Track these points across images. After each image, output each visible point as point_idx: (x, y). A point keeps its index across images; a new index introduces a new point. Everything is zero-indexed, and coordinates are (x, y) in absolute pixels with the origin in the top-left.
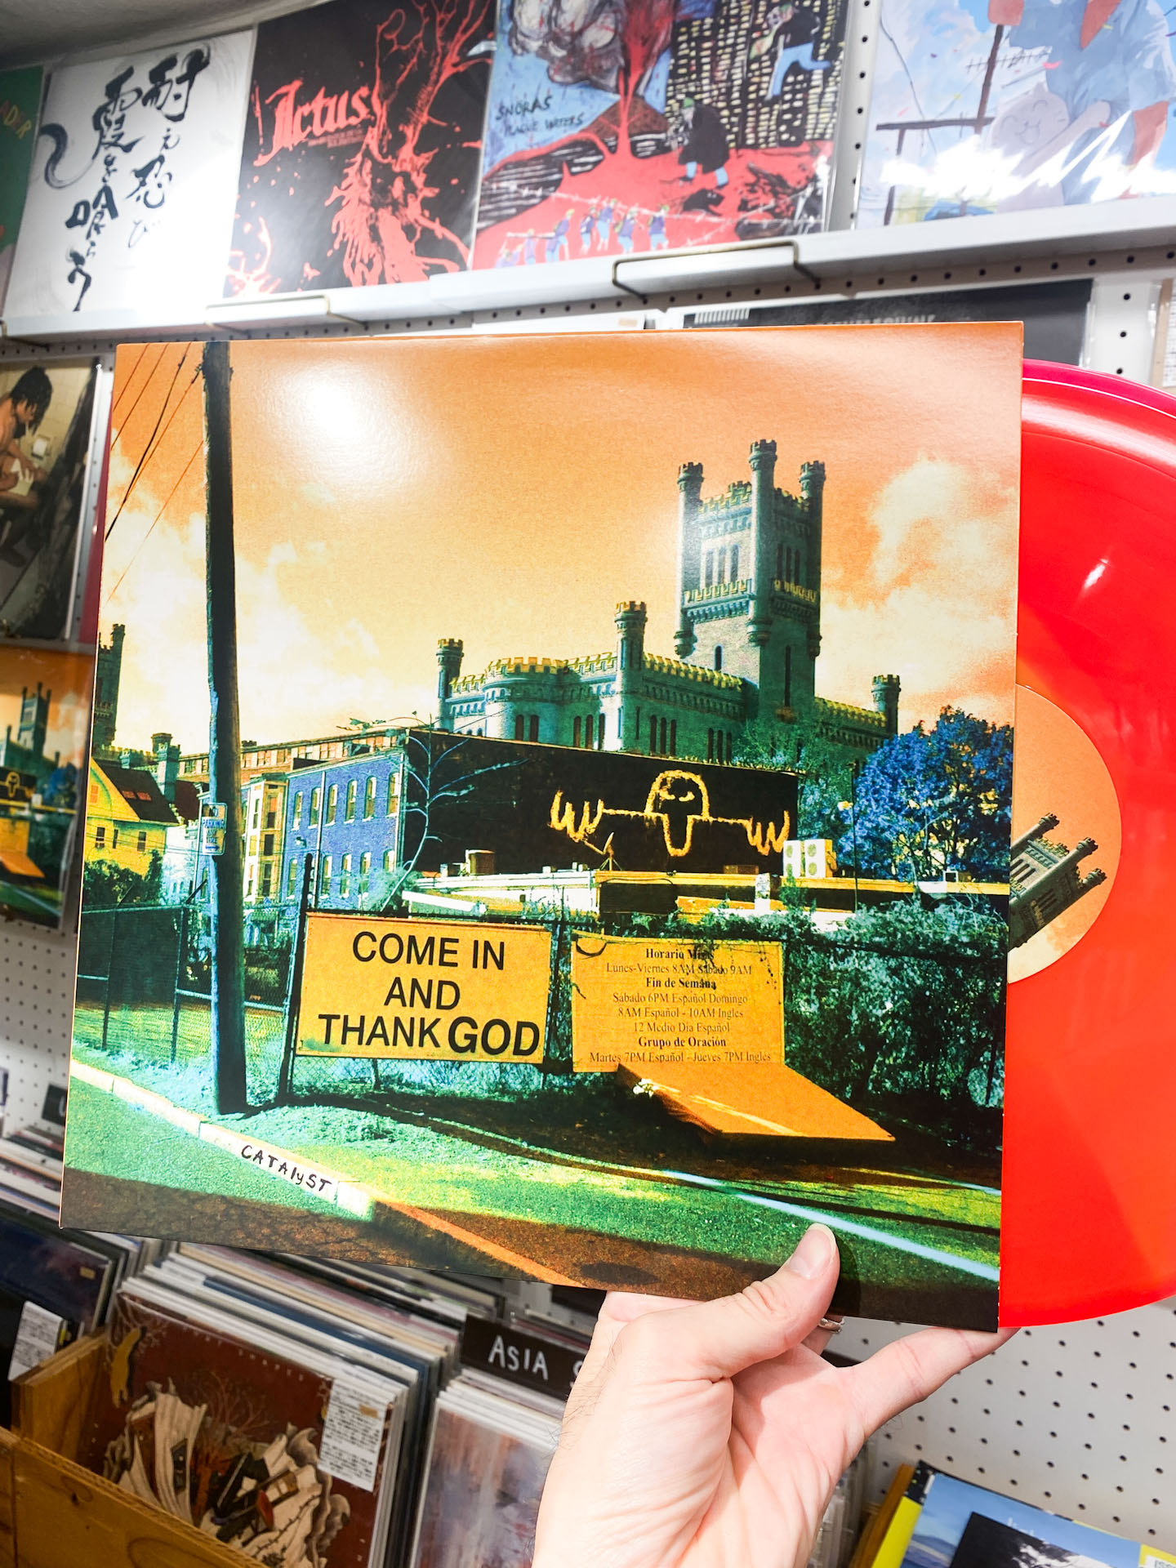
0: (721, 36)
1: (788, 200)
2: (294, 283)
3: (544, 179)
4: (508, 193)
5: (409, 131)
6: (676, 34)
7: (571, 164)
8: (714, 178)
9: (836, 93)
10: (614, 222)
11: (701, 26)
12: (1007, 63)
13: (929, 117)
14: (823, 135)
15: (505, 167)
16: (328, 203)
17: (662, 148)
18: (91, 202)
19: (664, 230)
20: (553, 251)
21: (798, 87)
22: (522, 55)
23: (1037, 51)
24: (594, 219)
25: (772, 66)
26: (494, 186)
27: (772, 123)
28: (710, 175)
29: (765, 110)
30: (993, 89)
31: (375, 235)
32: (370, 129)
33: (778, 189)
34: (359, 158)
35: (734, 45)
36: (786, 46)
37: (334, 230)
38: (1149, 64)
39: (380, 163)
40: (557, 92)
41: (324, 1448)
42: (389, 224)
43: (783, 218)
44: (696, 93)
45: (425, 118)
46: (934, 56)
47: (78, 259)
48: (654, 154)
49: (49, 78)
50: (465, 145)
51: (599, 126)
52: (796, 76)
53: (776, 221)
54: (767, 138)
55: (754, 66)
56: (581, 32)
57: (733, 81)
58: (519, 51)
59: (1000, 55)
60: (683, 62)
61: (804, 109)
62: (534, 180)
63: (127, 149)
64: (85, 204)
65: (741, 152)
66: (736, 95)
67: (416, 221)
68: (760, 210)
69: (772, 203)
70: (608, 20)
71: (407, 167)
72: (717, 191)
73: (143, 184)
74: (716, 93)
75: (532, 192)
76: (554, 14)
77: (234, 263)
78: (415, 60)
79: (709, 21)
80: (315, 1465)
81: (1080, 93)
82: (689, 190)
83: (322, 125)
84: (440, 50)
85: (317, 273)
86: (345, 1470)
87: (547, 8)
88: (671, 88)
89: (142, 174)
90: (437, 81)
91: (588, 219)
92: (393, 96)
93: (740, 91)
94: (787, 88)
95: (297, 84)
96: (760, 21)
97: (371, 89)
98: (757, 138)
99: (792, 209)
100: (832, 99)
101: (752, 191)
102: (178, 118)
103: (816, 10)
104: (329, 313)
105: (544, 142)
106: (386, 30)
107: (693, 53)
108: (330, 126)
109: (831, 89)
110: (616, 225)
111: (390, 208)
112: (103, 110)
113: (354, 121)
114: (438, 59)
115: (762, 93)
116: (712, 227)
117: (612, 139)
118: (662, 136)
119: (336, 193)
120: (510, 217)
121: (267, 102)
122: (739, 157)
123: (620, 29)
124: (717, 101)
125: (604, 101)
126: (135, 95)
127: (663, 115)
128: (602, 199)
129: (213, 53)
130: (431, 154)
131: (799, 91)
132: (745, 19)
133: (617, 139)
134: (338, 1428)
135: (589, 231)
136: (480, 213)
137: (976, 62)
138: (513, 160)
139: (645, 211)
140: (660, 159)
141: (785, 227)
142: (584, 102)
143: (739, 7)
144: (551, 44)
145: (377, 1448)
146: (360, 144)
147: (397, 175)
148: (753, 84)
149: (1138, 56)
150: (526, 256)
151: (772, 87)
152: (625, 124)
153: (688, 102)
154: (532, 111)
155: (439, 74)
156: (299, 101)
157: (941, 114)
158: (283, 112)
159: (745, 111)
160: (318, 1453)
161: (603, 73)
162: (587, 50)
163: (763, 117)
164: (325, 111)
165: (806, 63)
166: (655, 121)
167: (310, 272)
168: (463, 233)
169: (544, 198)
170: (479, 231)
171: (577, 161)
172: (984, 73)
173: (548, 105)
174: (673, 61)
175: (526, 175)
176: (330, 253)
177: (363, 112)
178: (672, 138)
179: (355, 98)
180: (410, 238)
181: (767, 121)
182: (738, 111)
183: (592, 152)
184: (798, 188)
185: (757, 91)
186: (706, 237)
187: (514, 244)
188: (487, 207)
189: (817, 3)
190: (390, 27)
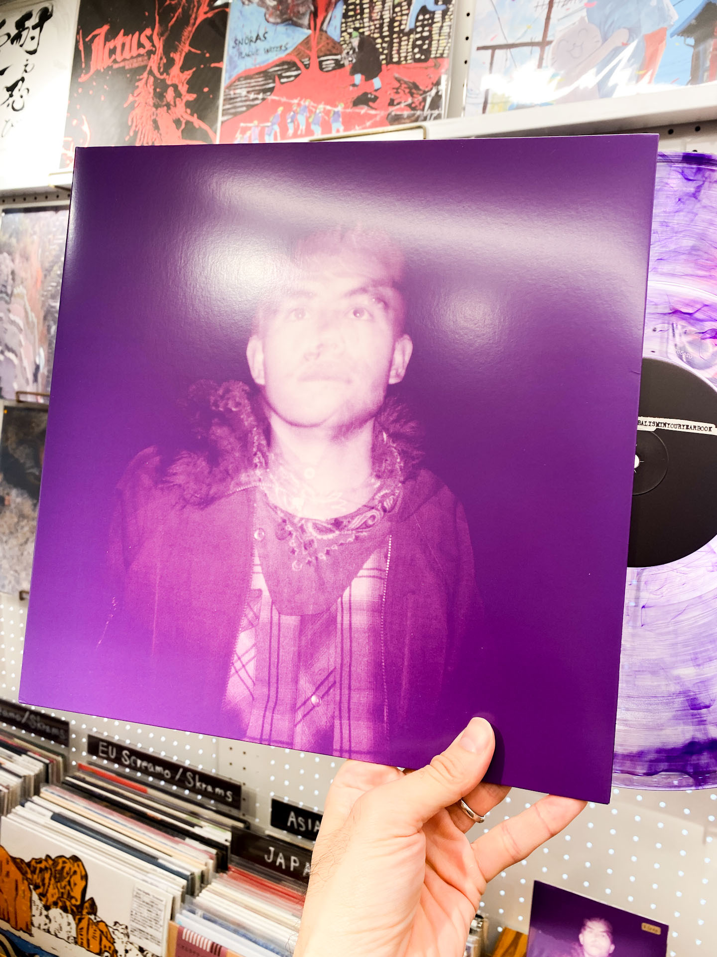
1: (420, 98)
3: (264, 87)
4: (241, 97)
5: (177, 57)
7: (280, 77)
8: (373, 84)
10: (308, 115)
12: (561, 4)
13: (510, 41)
14: (442, 54)
15: (239, 79)
16: (125, 105)
19: (341, 119)
21: (426, 22)
22: (248, 5)
25: (409, 9)
26: (232, 92)
27: (410, 46)
28: (369, 82)
30: (552, 21)
31: (156, 127)
32: (152, 56)
33: (414, 91)
37: (130, 123)
39: (159, 79)
40: (271, 28)
42: (165, 119)
43: (417, 110)
44: (360, 28)
45: (187, 48)
48: (334, 69)
50: (213, 65)
51: (298, 51)
52: (424, 16)
53: (412, 112)
54: (406, 57)
55: (397, 9)
57: (383, 19)
58: (247, 2)
60: (351, 7)
61: (430, 37)
62: (257, 88)
63: (2, 73)
65: (390, 66)
66: (386, 29)
67: (182, 116)
68: (402, 105)
69: (410, 101)
71: (176, 81)
72: (374, 93)
73: (11, 96)
74: (373, 27)
75: (256, 96)
77: (66, 146)
78: (180, 10)
81: (609, 23)
82: (357, 93)
83: (122, 54)
84: (196, 3)
88: (344, 25)
89: (11, 89)
90: (194, 24)
91: (292, 113)
92: (167, 34)
93: (388, 26)
97: (153, 30)
98: (400, 57)
99: (423, 104)
100: (448, 30)
101: (397, 93)
102: (32, 53)
105: (263, 62)
108: (127, 55)
109: (447, 23)
110: (310, 117)
113: (142, 51)
114: (195, 10)
116: (371, 117)
117: (307, 59)
118: (338, 57)
119: (131, 99)
120: (242, 112)
121: (87, 39)
122: (388, 70)
124: (374, 33)
125: (302, 34)
126: (6, 37)
127: (339, 43)
128: (300, 100)
129: (54, 9)
130: (191, 72)
131: (426, 25)
133: (310, 59)
136: (223, 110)
137: (541, 4)
138: (244, 75)
140: (339, 71)
141: (419, 117)
142: (288, 36)
146: (146, 66)
147: (168, 86)
148: (397, 21)
151: (408, 23)
152: (315, 50)
153: (355, 34)
154: (255, 42)
155: (196, 19)
156: (107, 39)
157: (519, 39)
158: (98, 46)
159: (392, 39)
161: (300, 15)
162: (289, 1)
163: (403, 43)
164: (123, 45)
165: (431, 7)
166: (334, 48)
168: (212, 124)
169: (263, 99)
170: (223, 122)
171: (284, 75)
172: (546, 10)
173: (265, 38)
174: (345, 7)
175: (252, 84)
176: (127, 138)
177: (148, 45)
178: (345, 58)
179: (143, 36)
180: (178, 127)
181: (406, 46)
182: (387, 39)
183: (294, 68)
184: (426, 90)
185: (399, 26)
186: (368, 124)
187: (245, 130)
188: (228, 106)
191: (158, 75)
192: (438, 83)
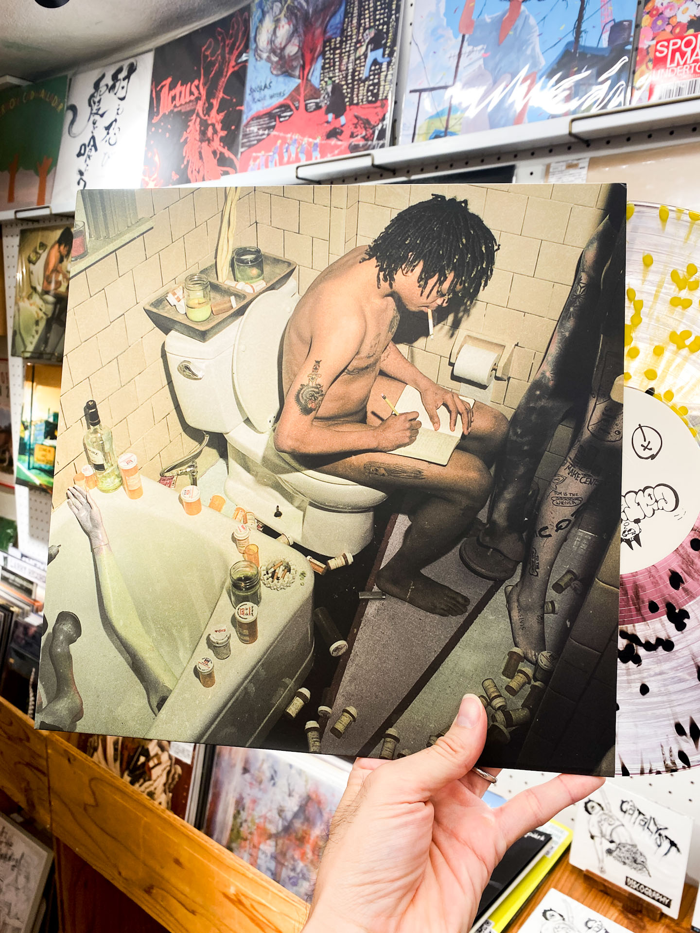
0: (344, 47)
1: (371, 131)
2: (168, 181)
3: (269, 125)
4: (253, 133)
5: (215, 102)
6: (325, 47)
7: (280, 117)
8: (340, 121)
9: (392, 74)
10: (297, 146)
11: (335, 42)
13: (432, 86)
14: (386, 97)
15: (252, 119)
16: (182, 140)
18: (87, 144)
19: (318, 149)
20: (272, 162)
21: (376, 72)
22: (260, 61)
23: (480, 48)
24: (289, 145)
25: (365, 61)
26: (248, 130)
27: (365, 91)
28: (338, 120)
29: (362, 84)
30: (460, 69)
31: (201, 157)
32: (199, 101)
33: (367, 126)
35: (349, 51)
36: (372, 50)
38: (529, 52)
39: (203, 120)
40: (274, 79)
41: (172, 744)
42: (206, 149)
43: (368, 141)
45: (221, 95)
46: (435, 53)
47: (81, 173)
48: (315, 110)
49: (71, 80)
50: (238, 108)
51: (291, 97)
53: (365, 142)
54: (362, 99)
55: (358, 62)
56: (284, 48)
57: (348, 70)
58: (259, 59)
59: (463, 51)
60: (327, 61)
61: (378, 84)
62: (265, 126)
63: (102, 116)
64: (84, 145)
66: (350, 77)
67: (217, 148)
68: (359, 137)
69: (364, 134)
70: (296, 41)
71: (214, 121)
73: (108, 133)
75: (263, 132)
76: (273, 38)
77: (144, 172)
78: (217, 65)
79: (339, 39)
80: (168, 752)
81: (498, 69)
82: (329, 128)
83: (180, 101)
84: (227, 59)
85: (177, 176)
86: (180, 754)
87: (270, 36)
88: (322, 75)
89: (108, 128)
90: (226, 76)
91: (287, 145)
92: (208, 84)
93: (351, 75)
94: (371, 73)
95: (169, 80)
96: (360, 38)
97: (199, 81)
98: (358, 100)
99: (372, 136)
100: (391, 78)
101: (356, 127)
102: (122, 99)
105: (269, 106)
107: (332, 56)
108: (183, 101)
109: (390, 72)
110: (298, 148)
112: (92, 96)
114: (227, 64)
115: (361, 76)
116: (337, 147)
117: (297, 103)
118: (318, 100)
119: (185, 135)
120: (254, 145)
121: (158, 89)
123: (301, 46)
125: (294, 83)
126: (105, 88)
127: (319, 89)
128: (292, 135)
129: (138, 64)
130: (223, 114)
131: (376, 74)
132: (354, 37)
133: (299, 102)
135: (287, 151)
136: (242, 143)
137: (453, 56)
138: (256, 116)
139: (311, 140)
140: (317, 112)
141: (370, 146)
142: (285, 84)
143: (352, 31)
144: (272, 54)
145: (192, 745)
146: (195, 109)
147: (209, 125)
148: (357, 71)
149: (524, 48)
150: (261, 165)
151: (365, 73)
152: (302, 95)
153: (329, 82)
154: (264, 90)
155: (227, 72)
156: (170, 89)
157: (437, 83)
158: (164, 94)
159: (353, 85)
160: (170, 746)
161: (293, 68)
162: (287, 57)
163: (361, 88)
164: (181, 93)
165: (380, 59)
166: (315, 93)
167: (175, 176)
168: (236, 155)
169: (268, 135)
170: (242, 153)
171: (283, 115)
172: (456, 61)
173: (270, 87)
174: (323, 61)
175: (261, 123)
176: (182, 166)
177: (196, 93)
178: (322, 101)
179: (193, 86)
180: (215, 157)
181: (363, 91)
182: (350, 86)
183: (289, 110)
184: (376, 125)
185: (359, 75)
186: (336, 152)
187: (255, 159)
188: (245, 140)
189: (385, 27)
190: (207, 48)
191: (202, 117)
192: (383, 119)
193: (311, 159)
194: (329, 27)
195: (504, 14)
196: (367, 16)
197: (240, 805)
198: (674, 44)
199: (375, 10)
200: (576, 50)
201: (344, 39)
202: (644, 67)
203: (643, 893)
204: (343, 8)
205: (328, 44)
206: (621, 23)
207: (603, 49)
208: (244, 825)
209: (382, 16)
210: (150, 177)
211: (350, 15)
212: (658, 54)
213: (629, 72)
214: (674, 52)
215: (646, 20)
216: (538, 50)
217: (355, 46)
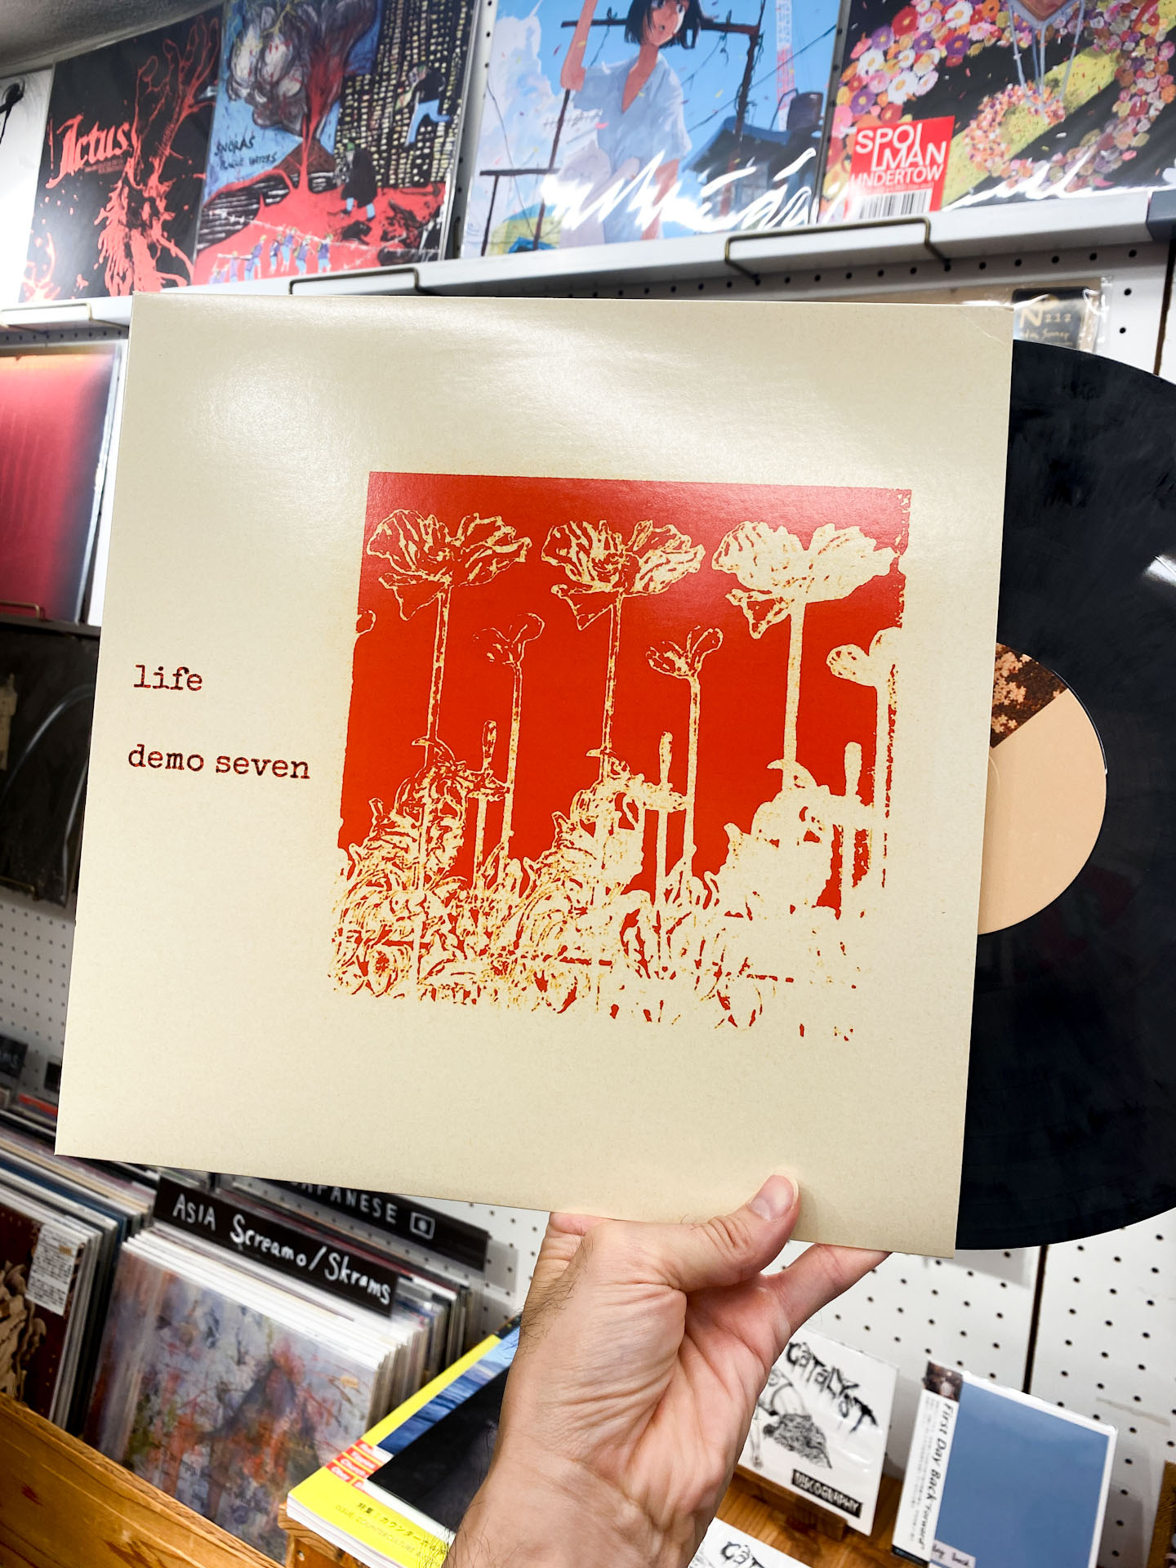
0: (376, 90)
1: (416, 232)
2: (69, 292)
3: (246, 208)
4: (220, 219)
5: (156, 164)
6: (345, 87)
7: (266, 196)
8: (366, 212)
9: (453, 142)
10: (294, 247)
11: (362, 81)
12: (571, 123)
13: (516, 167)
14: (442, 178)
15: (219, 196)
16: (96, 222)
17: (330, 185)
19: (328, 255)
20: (250, 271)
21: (427, 136)
22: (235, 100)
23: (592, 113)
24: (280, 244)
25: (410, 118)
26: (211, 213)
27: (408, 166)
28: (363, 209)
29: (404, 155)
30: (560, 146)
31: (128, 254)
32: (129, 159)
33: (410, 223)
34: (120, 184)
35: (385, 98)
36: (422, 101)
37: (100, 247)
38: (667, 127)
39: (134, 189)
40: (258, 132)
41: (31, 1281)
42: (139, 243)
43: (411, 248)
45: (168, 152)
46: (522, 114)
48: (325, 190)
50: (195, 176)
51: (286, 164)
52: (426, 127)
53: (406, 250)
54: (403, 179)
55: (398, 117)
56: (278, 83)
57: (382, 129)
58: (234, 97)
59: (567, 116)
60: (349, 111)
61: (431, 156)
62: (239, 209)
65: (385, 190)
66: (384, 141)
67: (158, 241)
68: (396, 241)
69: (404, 235)
70: (297, 73)
71: (154, 193)
74: (370, 139)
76: (259, 65)
77: (28, 273)
78: (163, 101)
79: (368, 77)
80: (23, 1295)
83: (95, 155)
84: (181, 93)
85: (86, 283)
86: (45, 1298)
87: (255, 61)
88: (339, 133)
90: (178, 120)
91: (276, 244)
92: (146, 132)
93: (387, 138)
94: (420, 137)
95: (79, 118)
96: (404, 78)
97: (131, 125)
98: (397, 179)
99: (418, 240)
100: (450, 148)
101: (391, 224)
103: (443, 71)
104: (91, 319)
105: (248, 176)
106: (145, 73)
107: (356, 104)
108: (101, 156)
109: (449, 139)
110: (295, 250)
111: (140, 229)
113: (118, 152)
114: (180, 101)
115: (402, 140)
116: (362, 254)
117: (296, 175)
118: (331, 174)
119: (103, 214)
120: (220, 240)
121: (58, 132)
122: (384, 194)
123: (306, 81)
124: (370, 146)
125: (292, 143)
127: (333, 156)
128: (286, 227)
129: (26, 87)
130: (170, 183)
131: (428, 140)
132: (393, 76)
133: (299, 176)
134: (42, 1264)
135: (276, 255)
136: (200, 235)
137: (550, 121)
138: (225, 190)
139: (316, 239)
140: (328, 194)
141: (413, 255)
142: (277, 141)
143: (390, 66)
144: (256, 91)
145: (69, 1280)
146: (122, 172)
147: (145, 200)
148: (397, 132)
149: (660, 121)
150: (231, 274)
151: (409, 137)
152: (305, 163)
153: (351, 146)
154: (240, 149)
155: (180, 114)
156: (79, 135)
157: (525, 163)
158: (69, 142)
159: (390, 155)
160: (26, 1285)
161: (292, 118)
162: (281, 98)
163: (402, 161)
164: (98, 141)
165: (434, 116)
166: (326, 162)
167: (82, 283)
168: (190, 254)
169: (246, 224)
170: (199, 251)
171: (270, 193)
172: (555, 129)
173: (252, 144)
174: (341, 110)
175: (234, 204)
176: (96, 266)
177: (124, 144)
179: (120, 132)
180: (153, 256)
181: (404, 164)
182: (385, 155)
183: (281, 186)
184: (424, 222)
185: (399, 139)
186: (358, 262)
187: (223, 262)
188: (206, 231)
189: (444, 65)
190: (147, 71)
191: (135, 186)
192: (437, 214)
193: (316, 271)
194: (352, 55)
195: (630, 65)
196: (416, 44)
197: (150, 1384)
198: (884, 135)
199: (429, 36)
200: (738, 131)
201: (377, 78)
202: (838, 167)
203: (820, 1496)
204: (376, 28)
205: (350, 83)
206: (806, 95)
207: (779, 134)
208: (157, 1421)
209: (440, 48)
210: (37, 280)
211: (387, 40)
212: (859, 150)
213: (816, 173)
214: (882, 147)
215: (844, 96)
216: (682, 126)
217: (395, 91)
